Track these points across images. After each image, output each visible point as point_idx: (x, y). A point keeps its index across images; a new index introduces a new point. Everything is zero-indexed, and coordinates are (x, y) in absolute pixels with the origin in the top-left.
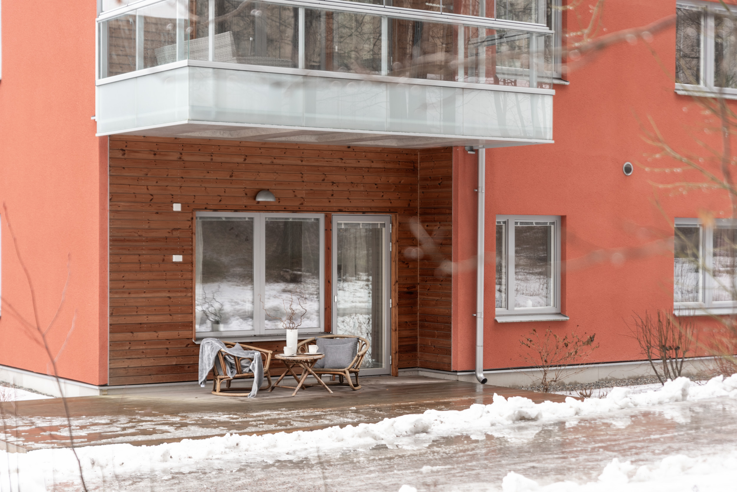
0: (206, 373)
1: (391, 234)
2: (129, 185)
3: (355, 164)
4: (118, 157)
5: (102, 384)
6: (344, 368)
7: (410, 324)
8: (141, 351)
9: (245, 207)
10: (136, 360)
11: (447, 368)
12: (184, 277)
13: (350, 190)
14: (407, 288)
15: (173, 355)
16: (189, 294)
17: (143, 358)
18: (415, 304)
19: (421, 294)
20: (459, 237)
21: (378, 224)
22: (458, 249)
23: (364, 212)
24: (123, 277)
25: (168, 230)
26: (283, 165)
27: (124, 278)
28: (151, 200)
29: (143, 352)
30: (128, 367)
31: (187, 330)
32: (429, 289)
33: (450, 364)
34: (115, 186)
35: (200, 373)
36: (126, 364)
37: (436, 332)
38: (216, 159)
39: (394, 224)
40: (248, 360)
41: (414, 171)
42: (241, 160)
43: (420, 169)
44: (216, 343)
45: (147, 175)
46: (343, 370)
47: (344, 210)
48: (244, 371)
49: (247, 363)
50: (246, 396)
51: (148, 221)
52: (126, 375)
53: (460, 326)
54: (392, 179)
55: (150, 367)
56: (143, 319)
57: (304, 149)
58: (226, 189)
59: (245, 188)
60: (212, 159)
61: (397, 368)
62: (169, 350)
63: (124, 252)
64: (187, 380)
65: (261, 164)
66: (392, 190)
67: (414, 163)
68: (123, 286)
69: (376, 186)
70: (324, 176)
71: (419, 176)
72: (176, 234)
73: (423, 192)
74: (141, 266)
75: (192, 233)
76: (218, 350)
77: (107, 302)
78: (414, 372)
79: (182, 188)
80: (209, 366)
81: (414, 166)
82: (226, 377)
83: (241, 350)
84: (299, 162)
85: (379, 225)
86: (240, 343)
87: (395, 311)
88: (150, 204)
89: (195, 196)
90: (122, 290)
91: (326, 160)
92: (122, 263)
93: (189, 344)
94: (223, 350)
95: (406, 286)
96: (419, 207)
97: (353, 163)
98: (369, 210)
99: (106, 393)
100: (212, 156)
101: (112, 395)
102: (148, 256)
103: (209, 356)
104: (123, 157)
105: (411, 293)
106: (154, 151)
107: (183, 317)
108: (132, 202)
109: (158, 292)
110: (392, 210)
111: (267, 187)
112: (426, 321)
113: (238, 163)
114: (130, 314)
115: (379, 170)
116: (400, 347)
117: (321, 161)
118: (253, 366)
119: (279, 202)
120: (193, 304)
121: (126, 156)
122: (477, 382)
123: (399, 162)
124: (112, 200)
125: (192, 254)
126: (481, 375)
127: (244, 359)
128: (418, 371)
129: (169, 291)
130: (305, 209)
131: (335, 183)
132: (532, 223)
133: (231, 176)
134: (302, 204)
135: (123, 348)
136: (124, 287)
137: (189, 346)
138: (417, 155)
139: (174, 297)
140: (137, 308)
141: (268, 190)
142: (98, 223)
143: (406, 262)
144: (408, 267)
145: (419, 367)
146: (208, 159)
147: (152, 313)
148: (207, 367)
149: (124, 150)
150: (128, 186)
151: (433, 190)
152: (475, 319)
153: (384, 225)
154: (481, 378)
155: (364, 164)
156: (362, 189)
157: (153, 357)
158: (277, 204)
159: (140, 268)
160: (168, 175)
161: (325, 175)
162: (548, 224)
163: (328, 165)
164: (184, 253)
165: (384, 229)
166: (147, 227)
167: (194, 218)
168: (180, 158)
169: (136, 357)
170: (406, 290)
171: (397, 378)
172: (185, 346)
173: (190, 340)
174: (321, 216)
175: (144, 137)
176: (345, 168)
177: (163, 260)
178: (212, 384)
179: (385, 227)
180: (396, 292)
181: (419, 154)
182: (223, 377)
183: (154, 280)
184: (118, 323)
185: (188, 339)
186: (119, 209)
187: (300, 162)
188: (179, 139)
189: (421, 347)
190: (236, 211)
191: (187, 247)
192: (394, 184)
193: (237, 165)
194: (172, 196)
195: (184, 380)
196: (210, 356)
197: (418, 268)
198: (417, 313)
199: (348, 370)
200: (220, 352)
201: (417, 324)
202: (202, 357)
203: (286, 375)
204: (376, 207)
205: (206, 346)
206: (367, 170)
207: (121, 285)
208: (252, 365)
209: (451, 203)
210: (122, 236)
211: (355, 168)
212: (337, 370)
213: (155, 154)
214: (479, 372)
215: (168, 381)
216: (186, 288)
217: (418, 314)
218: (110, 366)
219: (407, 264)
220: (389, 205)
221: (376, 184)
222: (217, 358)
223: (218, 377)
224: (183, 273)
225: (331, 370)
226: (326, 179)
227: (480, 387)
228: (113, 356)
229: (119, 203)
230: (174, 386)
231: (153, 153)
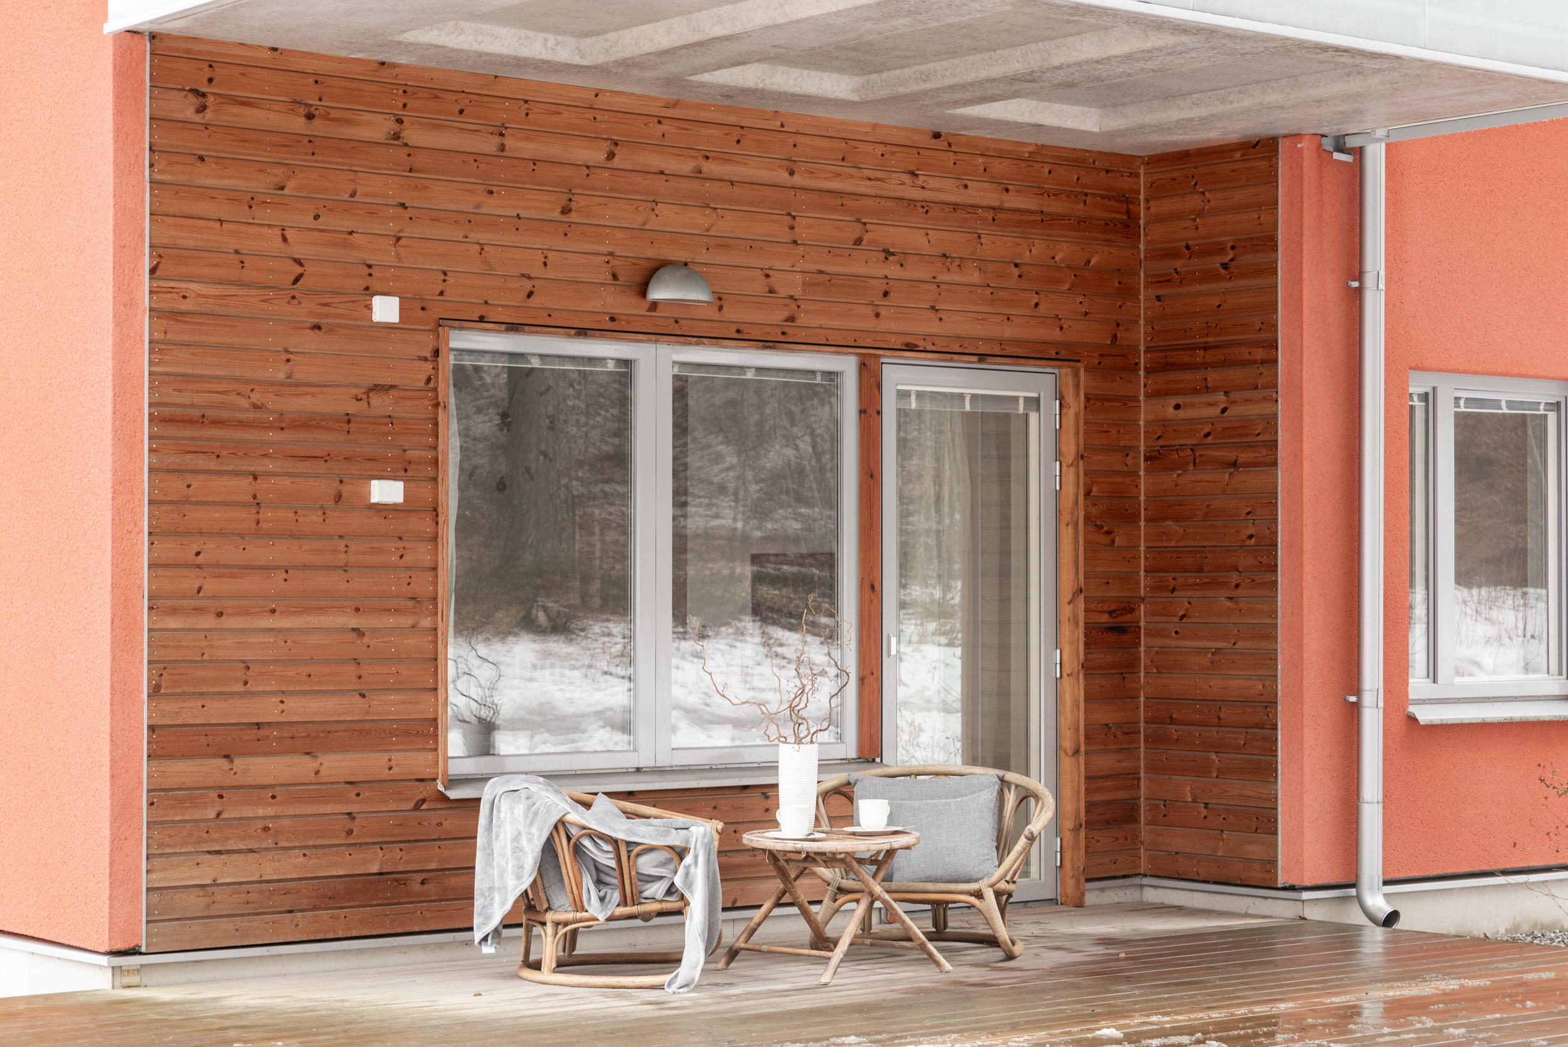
0: (503, 903)
1: (1058, 433)
2: (221, 222)
3: (953, 194)
4: (181, 116)
5: (121, 946)
6: (977, 880)
7: (1118, 733)
8: (260, 824)
9: (612, 319)
10: (242, 857)
11: (1256, 874)
12: (409, 558)
13: (940, 278)
14: (1110, 613)
15: (369, 840)
16: (426, 622)
17: (266, 849)
18: (1132, 665)
19: (1150, 634)
20: (1305, 437)
21: (1016, 399)
22: (1301, 478)
23: (982, 357)
24: (198, 554)
25: (354, 391)
26: (732, 183)
27: (200, 560)
28: (296, 280)
29: (266, 829)
30: (215, 884)
31: (418, 750)
32: (1184, 616)
33: (1273, 862)
34: (168, 220)
35: (478, 902)
36: (208, 871)
37: (1213, 756)
38: (518, 146)
39: (1070, 398)
40: (663, 855)
41: (1128, 227)
42: (596, 155)
43: (1147, 223)
44: (543, 793)
45: (282, 188)
46: (973, 886)
47: (922, 344)
48: (646, 894)
49: (663, 864)
50: (660, 987)
51: (285, 356)
52: (206, 914)
53: (1309, 735)
54: (1064, 251)
55: (293, 884)
56: (268, 710)
57: (797, 133)
58: (550, 254)
59: (611, 254)
60: (502, 148)
61: (1082, 880)
62: (357, 821)
63: (201, 462)
64: (417, 929)
65: (662, 173)
66: (1066, 287)
67: (1128, 201)
68: (197, 586)
69: (1016, 272)
70: (860, 226)
71: (1142, 246)
72: (381, 404)
73: (1159, 298)
74: (261, 516)
75: (437, 405)
76: (554, 820)
77: (141, 644)
78: (1128, 892)
79: (401, 242)
80: (519, 877)
81: (1128, 212)
82: (579, 915)
83: (618, 816)
84: (783, 177)
85: (1021, 401)
86: (609, 794)
87: (1075, 689)
88: (293, 293)
89: (445, 273)
90: (193, 603)
91: (866, 173)
92: (192, 503)
93: (424, 801)
94: (569, 818)
95: (1106, 607)
96: (1142, 348)
97: (945, 189)
98: (997, 351)
99: (134, 979)
100: (501, 135)
101: (158, 985)
102: (286, 482)
103: (517, 838)
104: (198, 118)
105: (1120, 630)
106: (306, 104)
107: (405, 703)
108: (230, 283)
109: (321, 610)
110: (1064, 354)
111: (680, 255)
112: (1172, 722)
113: (588, 167)
114: (222, 689)
115: (1026, 218)
116: (1090, 806)
117: (852, 176)
118: (687, 874)
119: (720, 308)
120: (440, 657)
121: (208, 115)
122: (1363, 920)
123: (1086, 195)
124: (158, 273)
125: (435, 479)
126: (1378, 902)
127: (651, 849)
128: (1142, 886)
129: (357, 610)
130: (802, 336)
131: (893, 254)
132: (1496, 403)
133: (566, 211)
134: (791, 319)
135: (197, 814)
136: (199, 590)
137: (424, 807)
138: (1138, 176)
139: (375, 630)
140: (248, 668)
141: (686, 264)
142: (110, 354)
143: (1105, 528)
144: (1113, 542)
145: (1145, 876)
146: (489, 145)
147: (298, 688)
148: (511, 882)
149: (204, 95)
150: (218, 225)
151: (1198, 288)
152: (1354, 712)
153: (1034, 403)
154: (1380, 909)
155: (981, 194)
156: (975, 277)
157: (301, 847)
158: (714, 314)
159: (258, 523)
160: (353, 195)
161: (865, 224)
162: (1542, 407)
163: (872, 192)
164: (409, 473)
165: (1033, 417)
166: (281, 376)
167: (443, 350)
168: (396, 136)
169: (241, 846)
170: (1105, 618)
171: (1079, 911)
172: (411, 805)
173: (428, 786)
174: (846, 365)
175: (275, 49)
176: (926, 206)
177: (339, 497)
178: (519, 938)
179: (1038, 410)
180: (1077, 624)
181: (1142, 171)
182: (570, 916)
183: (304, 567)
184: (180, 722)
185: (422, 780)
186: (185, 306)
187: (786, 175)
188: (393, 66)
189: (1152, 808)
190: (582, 332)
191: (418, 453)
192: (1068, 267)
193: (586, 171)
194: (368, 271)
195: (408, 929)
196: (524, 841)
197: (1142, 548)
198: (1138, 697)
199: (992, 886)
200: (561, 825)
201: (1139, 732)
202: (490, 844)
203: (778, 904)
204: (1018, 342)
205: (504, 805)
206: (989, 215)
207: (190, 581)
208: (681, 870)
209: (1275, 326)
210: (193, 405)
211: (955, 207)
212: (952, 887)
213: (310, 117)
214: (1371, 889)
215: (354, 933)
216: (413, 598)
217: (1142, 699)
218: (148, 881)
219: (1109, 533)
220: (1057, 335)
221: (1016, 265)
222: (549, 849)
223: (550, 917)
224: (407, 545)
225: (930, 886)
226: (866, 237)
227: (1375, 939)
228: (161, 845)
229: (183, 285)
230: (373, 950)
231: (302, 110)
